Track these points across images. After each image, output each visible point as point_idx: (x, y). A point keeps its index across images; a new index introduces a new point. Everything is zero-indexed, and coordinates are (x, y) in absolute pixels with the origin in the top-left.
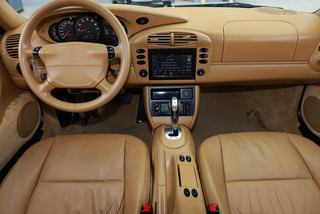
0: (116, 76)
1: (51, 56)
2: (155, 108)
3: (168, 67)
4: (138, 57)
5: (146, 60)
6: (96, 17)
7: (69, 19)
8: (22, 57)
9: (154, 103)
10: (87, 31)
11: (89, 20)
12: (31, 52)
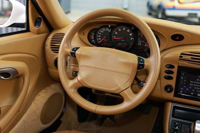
0: (141, 87)
1: (86, 57)
2: (175, 126)
3: (196, 87)
4: (166, 72)
5: (174, 76)
6: (133, 28)
7: (107, 27)
8: (61, 53)
9: (175, 122)
10: (122, 39)
11: (126, 30)
12: (69, 50)
